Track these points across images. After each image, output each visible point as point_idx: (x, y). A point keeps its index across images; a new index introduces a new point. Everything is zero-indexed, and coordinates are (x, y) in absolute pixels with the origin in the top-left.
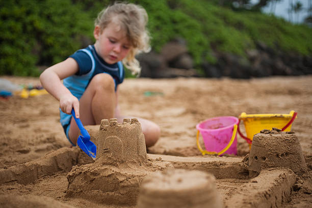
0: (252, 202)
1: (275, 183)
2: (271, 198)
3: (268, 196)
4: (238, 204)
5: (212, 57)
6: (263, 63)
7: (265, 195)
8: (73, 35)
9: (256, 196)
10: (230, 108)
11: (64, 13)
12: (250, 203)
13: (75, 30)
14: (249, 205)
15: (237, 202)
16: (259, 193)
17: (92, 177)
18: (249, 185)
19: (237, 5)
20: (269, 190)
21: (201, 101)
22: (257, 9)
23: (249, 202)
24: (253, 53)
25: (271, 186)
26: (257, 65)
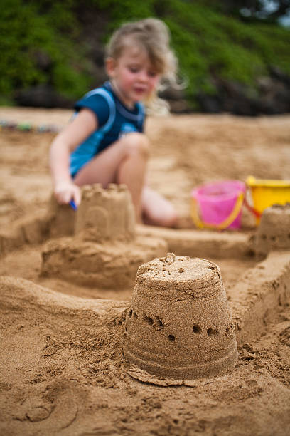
0: (258, 293)
1: (286, 270)
2: (279, 289)
3: (276, 286)
4: (242, 294)
5: (210, 86)
6: (278, 97)
7: (273, 285)
8: (24, 48)
9: (263, 286)
10: (232, 162)
11: (12, 17)
12: (256, 294)
13: (27, 41)
14: (255, 297)
15: (241, 293)
16: (267, 283)
17: (72, 255)
18: (255, 271)
19: (246, 12)
20: (278, 279)
21: (195, 150)
22: (273, 19)
23: (255, 292)
24: (265, 81)
25: (281, 274)
26: (269, 100)
